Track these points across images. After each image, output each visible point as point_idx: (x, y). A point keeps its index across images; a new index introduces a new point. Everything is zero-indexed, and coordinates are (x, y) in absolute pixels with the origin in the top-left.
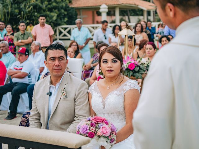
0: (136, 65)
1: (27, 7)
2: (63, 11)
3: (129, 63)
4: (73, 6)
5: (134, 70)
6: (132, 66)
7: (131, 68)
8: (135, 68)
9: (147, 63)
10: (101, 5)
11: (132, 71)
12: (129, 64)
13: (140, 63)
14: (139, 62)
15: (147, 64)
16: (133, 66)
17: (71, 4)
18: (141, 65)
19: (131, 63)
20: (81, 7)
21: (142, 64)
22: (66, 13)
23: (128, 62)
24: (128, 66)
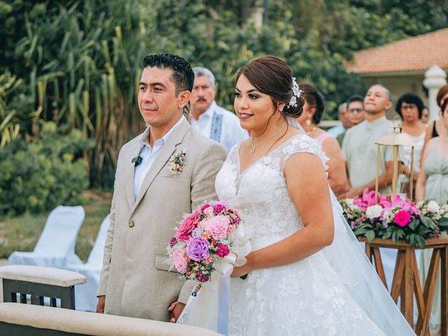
0: (414, 214)
1: (230, 70)
2: (324, 82)
3: (395, 210)
4: (356, 70)
5: (407, 226)
6: (402, 217)
7: (401, 220)
8: (409, 223)
9: (442, 212)
10: (428, 69)
11: (403, 228)
12: (397, 212)
13: (424, 212)
14: (421, 209)
15: (442, 215)
16: (405, 217)
17: (353, 63)
18: (426, 215)
19: (402, 210)
20: (379, 72)
21: (429, 214)
22: (332, 87)
23: (393, 208)
24: (393, 216)
